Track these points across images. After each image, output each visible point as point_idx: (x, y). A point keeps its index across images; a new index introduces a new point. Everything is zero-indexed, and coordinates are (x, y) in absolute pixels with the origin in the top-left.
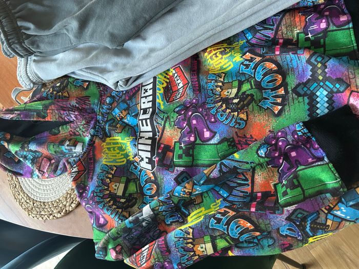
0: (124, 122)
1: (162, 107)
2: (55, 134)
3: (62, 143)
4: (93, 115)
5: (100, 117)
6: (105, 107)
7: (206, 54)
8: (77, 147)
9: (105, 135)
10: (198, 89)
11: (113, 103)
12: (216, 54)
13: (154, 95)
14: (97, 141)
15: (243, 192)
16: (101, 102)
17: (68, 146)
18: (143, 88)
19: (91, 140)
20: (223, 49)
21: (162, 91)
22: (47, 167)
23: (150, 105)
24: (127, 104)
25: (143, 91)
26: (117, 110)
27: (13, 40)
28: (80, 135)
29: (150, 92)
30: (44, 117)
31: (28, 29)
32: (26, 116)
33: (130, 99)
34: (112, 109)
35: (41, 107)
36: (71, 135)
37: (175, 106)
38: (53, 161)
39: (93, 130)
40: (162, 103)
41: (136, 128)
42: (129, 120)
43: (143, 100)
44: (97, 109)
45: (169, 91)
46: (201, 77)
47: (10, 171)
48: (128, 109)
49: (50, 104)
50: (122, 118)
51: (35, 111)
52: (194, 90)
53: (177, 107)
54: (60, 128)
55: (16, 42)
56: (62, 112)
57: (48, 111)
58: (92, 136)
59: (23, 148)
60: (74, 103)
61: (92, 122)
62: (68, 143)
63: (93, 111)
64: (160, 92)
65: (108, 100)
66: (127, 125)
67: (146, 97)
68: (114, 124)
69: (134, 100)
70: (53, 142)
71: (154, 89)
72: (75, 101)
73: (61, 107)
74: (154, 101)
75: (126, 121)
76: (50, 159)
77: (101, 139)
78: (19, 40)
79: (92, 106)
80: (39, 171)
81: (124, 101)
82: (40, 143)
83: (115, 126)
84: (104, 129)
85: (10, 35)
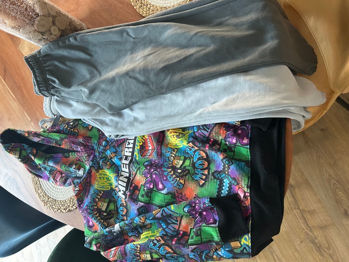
0: (112, 161)
1: (137, 158)
2: (66, 157)
3: (70, 165)
4: (93, 151)
5: (97, 154)
6: (101, 148)
7: (168, 133)
8: (80, 171)
9: (99, 168)
10: (160, 155)
11: (107, 145)
12: (174, 135)
13: (134, 148)
14: (93, 171)
15: (174, 228)
16: (99, 144)
17: (74, 168)
18: (128, 141)
19: (89, 170)
20: (178, 134)
21: (139, 148)
22: (59, 178)
23: (130, 154)
24: (116, 149)
25: (127, 143)
26: (108, 151)
27: (43, 88)
28: (82, 162)
29: (131, 146)
30: (60, 145)
31: (54, 82)
32: (48, 142)
33: (118, 146)
34: (105, 150)
35: (58, 138)
36: (77, 160)
37: (145, 160)
38: (63, 175)
39: (91, 163)
40: (137, 155)
41: (119, 167)
42: (115, 160)
43: (126, 149)
44: (96, 147)
45: (143, 149)
46: (163, 148)
47: (34, 174)
48: (116, 152)
49: (65, 138)
50: (111, 158)
51: (54, 139)
52: (157, 155)
53: (146, 162)
54: (70, 154)
55: (45, 89)
56: (72, 145)
57: (63, 142)
58: (91, 167)
59: (44, 163)
60: (81, 140)
61: (92, 156)
62: (74, 166)
63: (93, 149)
64: (137, 148)
65: (104, 143)
66: (114, 163)
67: (128, 148)
68: (106, 162)
69: (120, 147)
70: (65, 164)
71: (134, 144)
72: (82, 139)
73: (72, 141)
74: (133, 153)
75: (113, 160)
76: (61, 173)
77: (96, 170)
78: (47, 88)
79: (93, 144)
80: (54, 179)
81: (114, 147)
82: (56, 163)
83: (106, 164)
84: (98, 163)
85: (41, 84)
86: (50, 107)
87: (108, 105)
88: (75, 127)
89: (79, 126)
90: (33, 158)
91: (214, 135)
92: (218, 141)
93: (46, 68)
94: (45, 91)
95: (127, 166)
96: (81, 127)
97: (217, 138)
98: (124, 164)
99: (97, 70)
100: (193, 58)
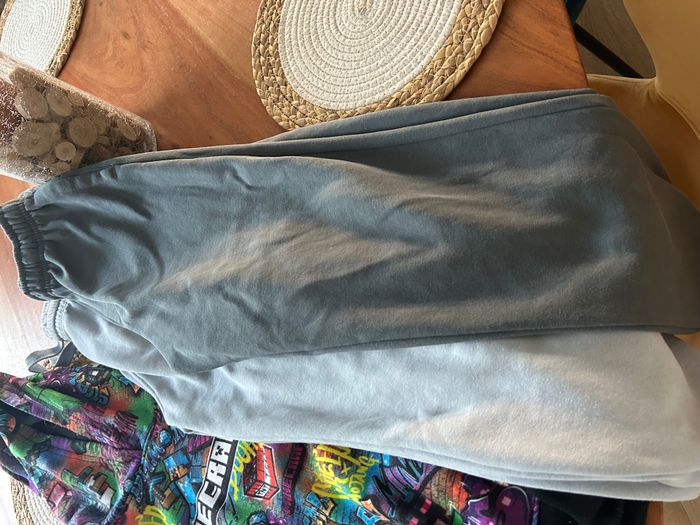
0: (177, 488)
1: (236, 498)
2: (79, 453)
3: (84, 478)
4: (136, 453)
5: (145, 461)
6: (156, 447)
7: (315, 451)
8: (104, 496)
9: (147, 501)
10: (290, 506)
11: (169, 444)
12: (328, 464)
13: (229, 466)
14: (132, 506)
16: (152, 436)
17: (91, 487)
18: (218, 443)
19: (123, 502)
20: (339, 463)
21: (241, 469)
22: (60, 499)
24: (189, 459)
25: (215, 450)
26: (171, 459)
27: (33, 285)
29: (224, 459)
30: (65, 423)
31: (59, 272)
32: (39, 411)
33: (195, 453)
34: (165, 456)
35: (61, 408)
36: (101, 465)
37: (254, 508)
38: (70, 494)
39: (129, 483)
40: (237, 490)
41: (193, 508)
42: (185, 486)
43: (212, 465)
44: (143, 444)
45: (251, 473)
46: (297, 492)
47: (10, 473)
48: (188, 466)
49: (75, 410)
50: (177, 479)
51: (52, 408)
52: (283, 505)
53: (256, 513)
54: (88, 446)
55: (38, 288)
56: (91, 428)
57: (71, 418)
58: (126, 494)
59: (28, 458)
60: (110, 420)
61: (133, 465)
62: (91, 483)
63: (138, 448)
64: (238, 470)
65: (163, 436)
66: (181, 495)
67: (217, 463)
68: (162, 486)
69: (199, 457)
70: (71, 470)
71: (231, 455)
72: (112, 420)
73: (91, 420)
75: (181, 485)
76: (65, 489)
77: (138, 505)
78: (43, 285)
79: (138, 434)
80: (48, 500)
81: (184, 451)
82: (54, 464)
83: (162, 492)
84: (146, 488)
85: (30, 274)
86: (55, 323)
87: (171, 354)
88: (102, 382)
89: (111, 381)
90: (6, 441)
91: (435, 493)
92: (445, 512)
93: (46, 237)
94: (38, 291)
95: (209, 512)
96: (117, 383)
97: (442, 503)
98: (202, 504)
99: (156, 255)
100: (388, 273)
